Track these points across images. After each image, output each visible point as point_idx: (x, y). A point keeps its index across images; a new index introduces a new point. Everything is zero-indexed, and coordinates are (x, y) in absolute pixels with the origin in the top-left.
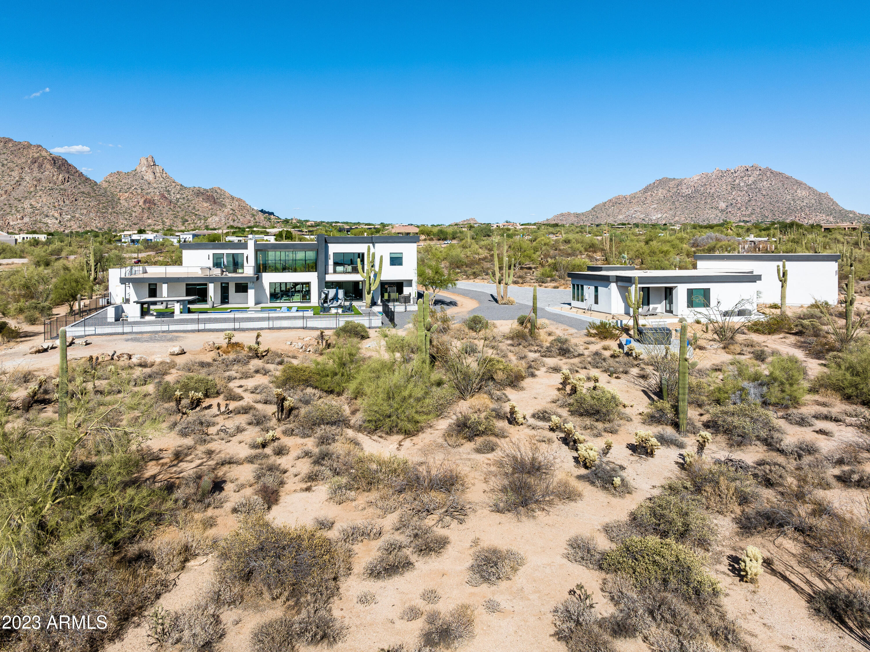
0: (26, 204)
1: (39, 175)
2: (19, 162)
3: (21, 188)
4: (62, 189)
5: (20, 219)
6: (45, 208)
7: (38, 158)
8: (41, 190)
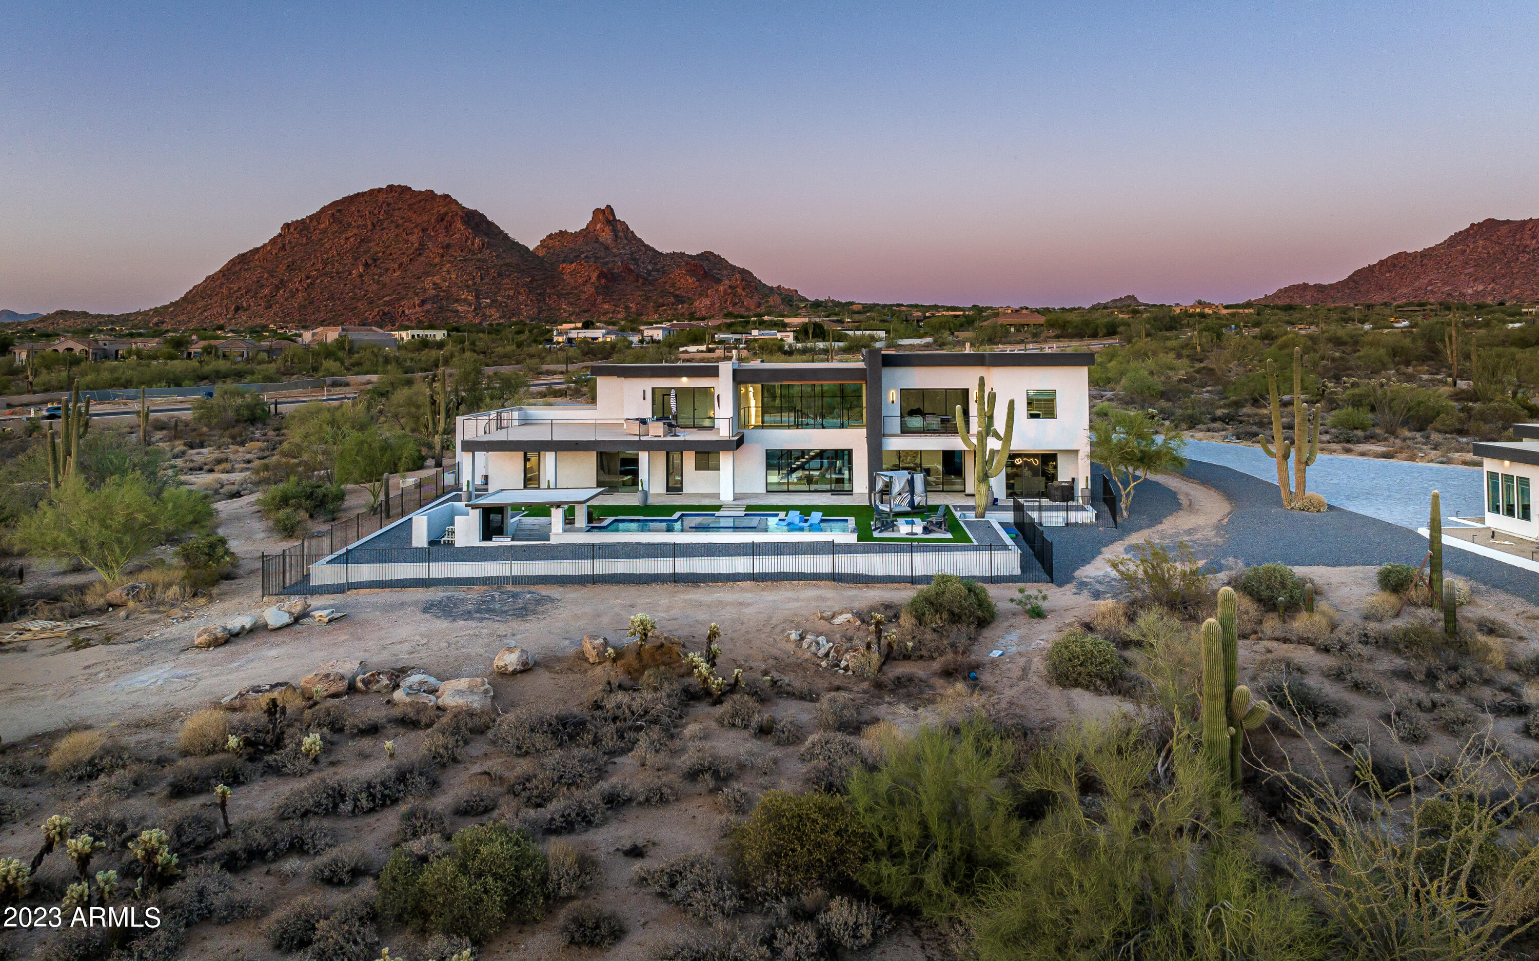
0: (428, 284)
1: (447, 240)
2: (419, 221)
3: (422, 258)
4: (479, 260)
5: (419, 306)
6: (454, 290)
7: (446, 214)
8: (449, 262)
